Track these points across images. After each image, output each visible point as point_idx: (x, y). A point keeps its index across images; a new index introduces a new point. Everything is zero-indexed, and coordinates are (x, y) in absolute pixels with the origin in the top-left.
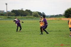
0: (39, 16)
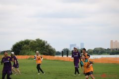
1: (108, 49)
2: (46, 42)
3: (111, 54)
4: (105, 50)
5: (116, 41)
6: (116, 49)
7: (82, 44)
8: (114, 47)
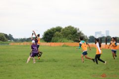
0: (6, 39)
2: (78, 29)
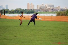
1: (26, 10)
3: (27, 13)
4: (24, 10)
5: (31, 4)
6: (32, 10)
7: (7, 6)
8: (30, 8)
